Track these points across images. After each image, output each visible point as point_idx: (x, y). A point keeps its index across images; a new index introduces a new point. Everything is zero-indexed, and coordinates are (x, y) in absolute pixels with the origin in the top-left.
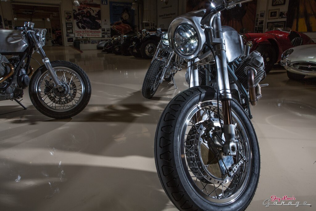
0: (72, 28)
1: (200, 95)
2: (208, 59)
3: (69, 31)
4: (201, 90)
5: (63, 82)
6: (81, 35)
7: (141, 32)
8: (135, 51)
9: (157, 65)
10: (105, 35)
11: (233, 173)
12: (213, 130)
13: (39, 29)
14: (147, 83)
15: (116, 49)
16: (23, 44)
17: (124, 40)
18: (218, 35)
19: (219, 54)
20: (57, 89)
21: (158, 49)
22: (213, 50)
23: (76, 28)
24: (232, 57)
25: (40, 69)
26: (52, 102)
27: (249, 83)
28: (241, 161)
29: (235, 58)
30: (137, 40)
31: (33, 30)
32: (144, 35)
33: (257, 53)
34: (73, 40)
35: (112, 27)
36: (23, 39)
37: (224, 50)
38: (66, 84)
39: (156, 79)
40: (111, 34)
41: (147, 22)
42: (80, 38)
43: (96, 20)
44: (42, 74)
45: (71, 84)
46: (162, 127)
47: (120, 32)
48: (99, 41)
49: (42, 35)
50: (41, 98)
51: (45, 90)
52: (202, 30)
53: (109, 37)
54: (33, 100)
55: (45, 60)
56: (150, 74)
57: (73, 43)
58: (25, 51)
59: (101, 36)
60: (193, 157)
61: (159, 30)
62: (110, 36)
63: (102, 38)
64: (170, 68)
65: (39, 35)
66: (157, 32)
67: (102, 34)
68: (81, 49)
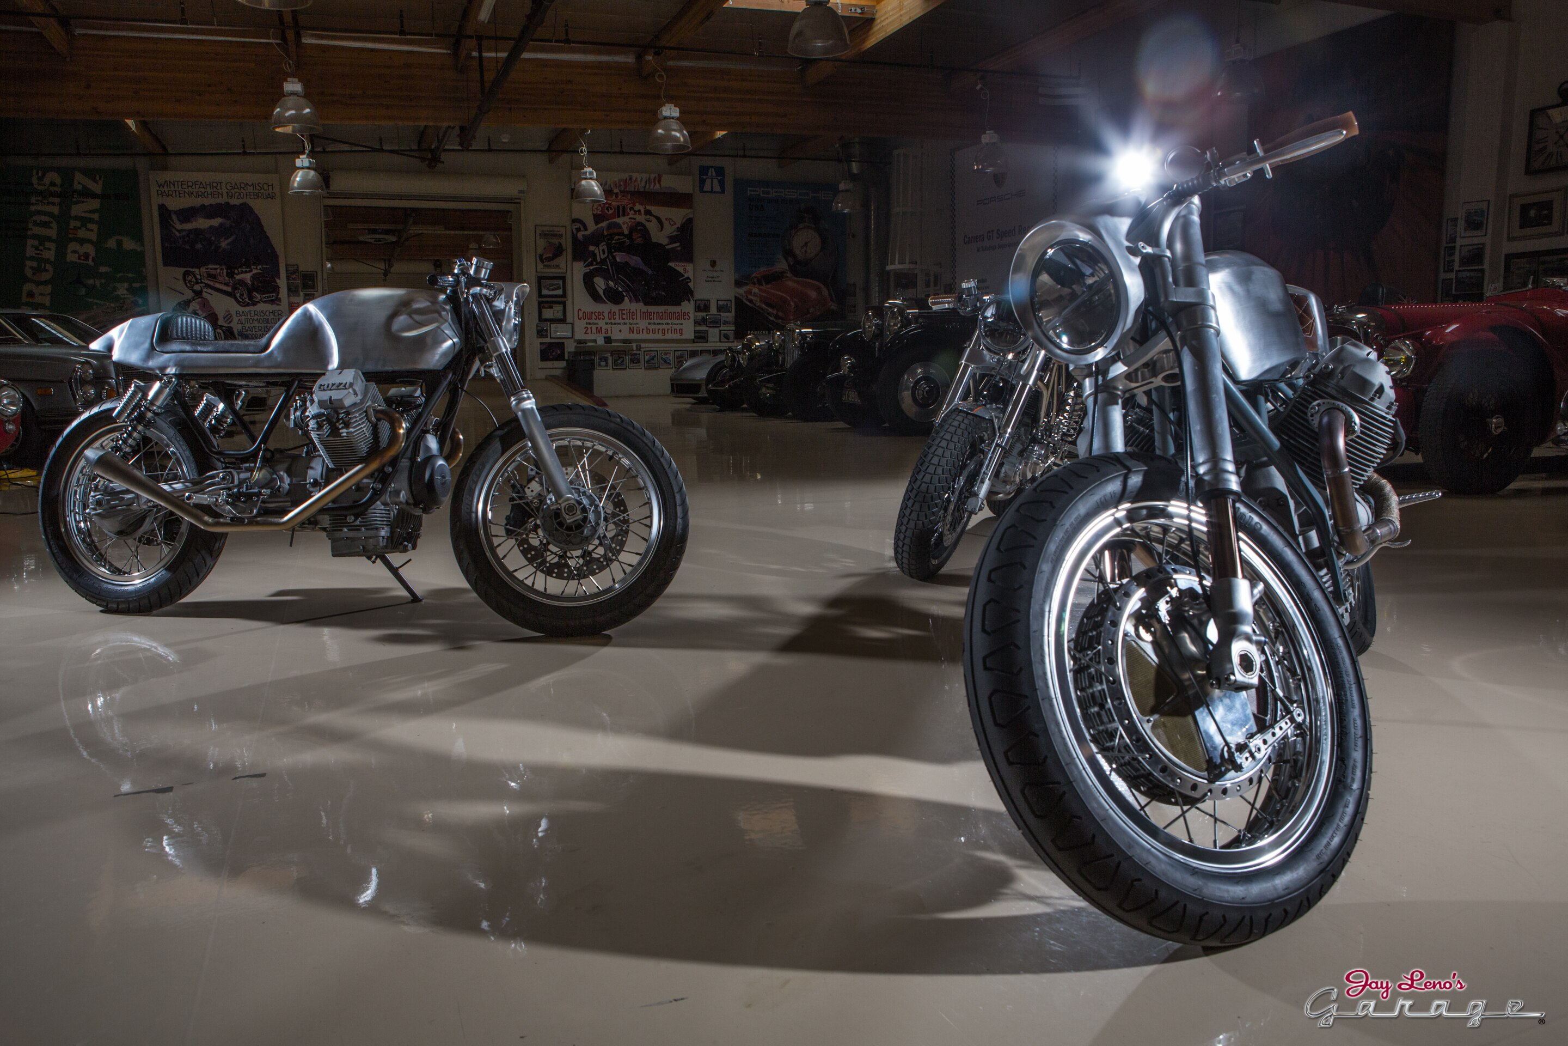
0: (561, 300)
1: (1126, 478)
2: (1158, 365)
3: (547, 313)
4: (1129, 463)
5: (582, 489)
6: (599, 330)
7: (879, 312)
8: (852, 397)
9: (959, 432)
10: (711, 330)
11: (1250, 759)
12: (1171, 597)
13: (503, 285)
14: (917, 507)
15: (764, 390)
16: (445, 341)
17: (801, 347)
18: (1191, 278)
19: (1194, 342)
20: (557, 514)
21: (966, 367)
22: (1173, 328)
23: (579, 300)
24: (1254, 361)
25: (500, 433)
26: (531, 569)
27: (1325, 463)
28: (1283, 724)
29: (1267, 367)
30: (859, 347)
31: (486, 286)
32: (894, 325)
33: (1361, 348)
34: (563, 353)
35: (742, 291)
36: (446, 321)
37: (1211, 327)
38: (589, 497)
39: (957, 493)
40: (736, 323)
41: (906, 266)
42: (595, 341)
43: (671, 264)
44: (503, 454)
45: (609, 497)
46: (991, 572)
47: (776, 317)
48: (681, 356)
49: (513, 307)
50: (493, 550)
51: (508, 518)
52: (1129, 260)
53: (727, 337)
54: (466, 555)
55: (521, 400)
56: (931, 469)
57: (563, 364)
58: (447, 367)
59: (689, 333)
60: (1100, 688)
61: (969, 289)
62: (732, 335)
63: (693, 341)
64: (1015, 452)
65: (503, 307)
66: (960, 299)
67: (697, 323)
68: (597, 392)
